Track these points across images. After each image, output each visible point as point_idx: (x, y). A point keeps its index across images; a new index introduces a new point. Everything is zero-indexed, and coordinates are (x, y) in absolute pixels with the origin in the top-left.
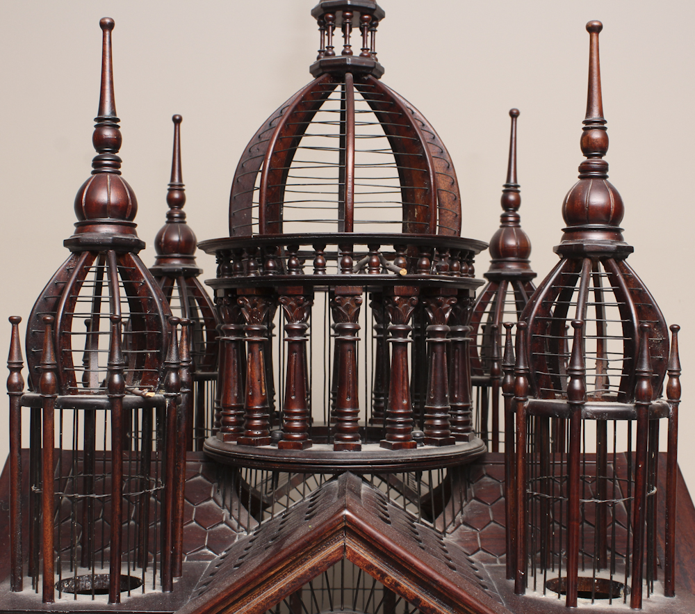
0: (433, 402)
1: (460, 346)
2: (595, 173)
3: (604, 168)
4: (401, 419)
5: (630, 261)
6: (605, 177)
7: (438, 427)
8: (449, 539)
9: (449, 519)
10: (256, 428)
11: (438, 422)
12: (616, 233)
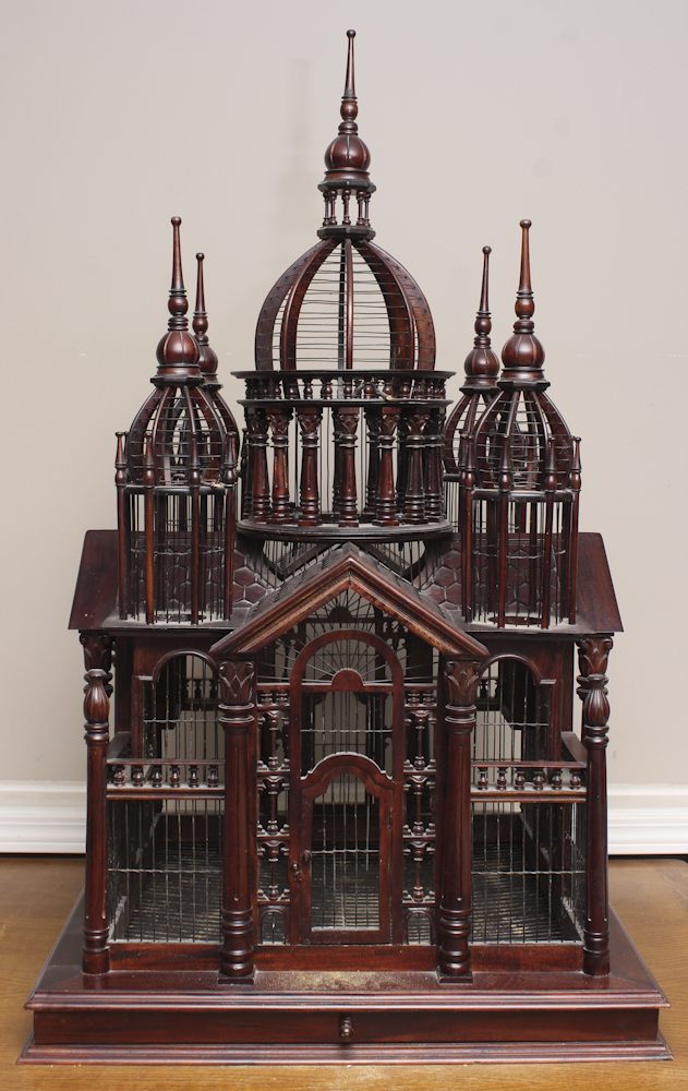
0: (411, 493)
1: (433, 451)
2: (525, 331)
3: (531, 326)
4: (387, 505)
5: (548, 392)
6: (531, 333)
7: (415, 511)
8: (424, 593)
9: (423, 580)
10: (281, 512)
11: (415, 507)
12: (539, 374)
